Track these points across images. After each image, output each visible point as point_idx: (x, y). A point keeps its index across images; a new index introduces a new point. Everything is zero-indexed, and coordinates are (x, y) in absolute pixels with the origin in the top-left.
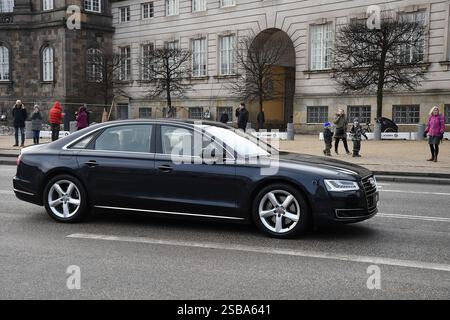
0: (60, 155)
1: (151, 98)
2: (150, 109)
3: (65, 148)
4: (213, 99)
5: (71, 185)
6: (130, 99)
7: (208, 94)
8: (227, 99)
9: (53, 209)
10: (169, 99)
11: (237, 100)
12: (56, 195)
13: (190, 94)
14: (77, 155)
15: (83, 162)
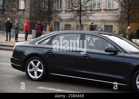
0: (34, 47)
1: (71, 20)
2: (70, 25)
3: (36, 44)
4: (103, 21)
5: (39, 62)
6: (61, 20)
7: (100, 18)
8: (110, 21)
9: (30, 74)
10: (80, 20)
11: (116, 22)
12: (31, 67)
13: (91, 18)
14: (42, 48)
15: (45, 51)
